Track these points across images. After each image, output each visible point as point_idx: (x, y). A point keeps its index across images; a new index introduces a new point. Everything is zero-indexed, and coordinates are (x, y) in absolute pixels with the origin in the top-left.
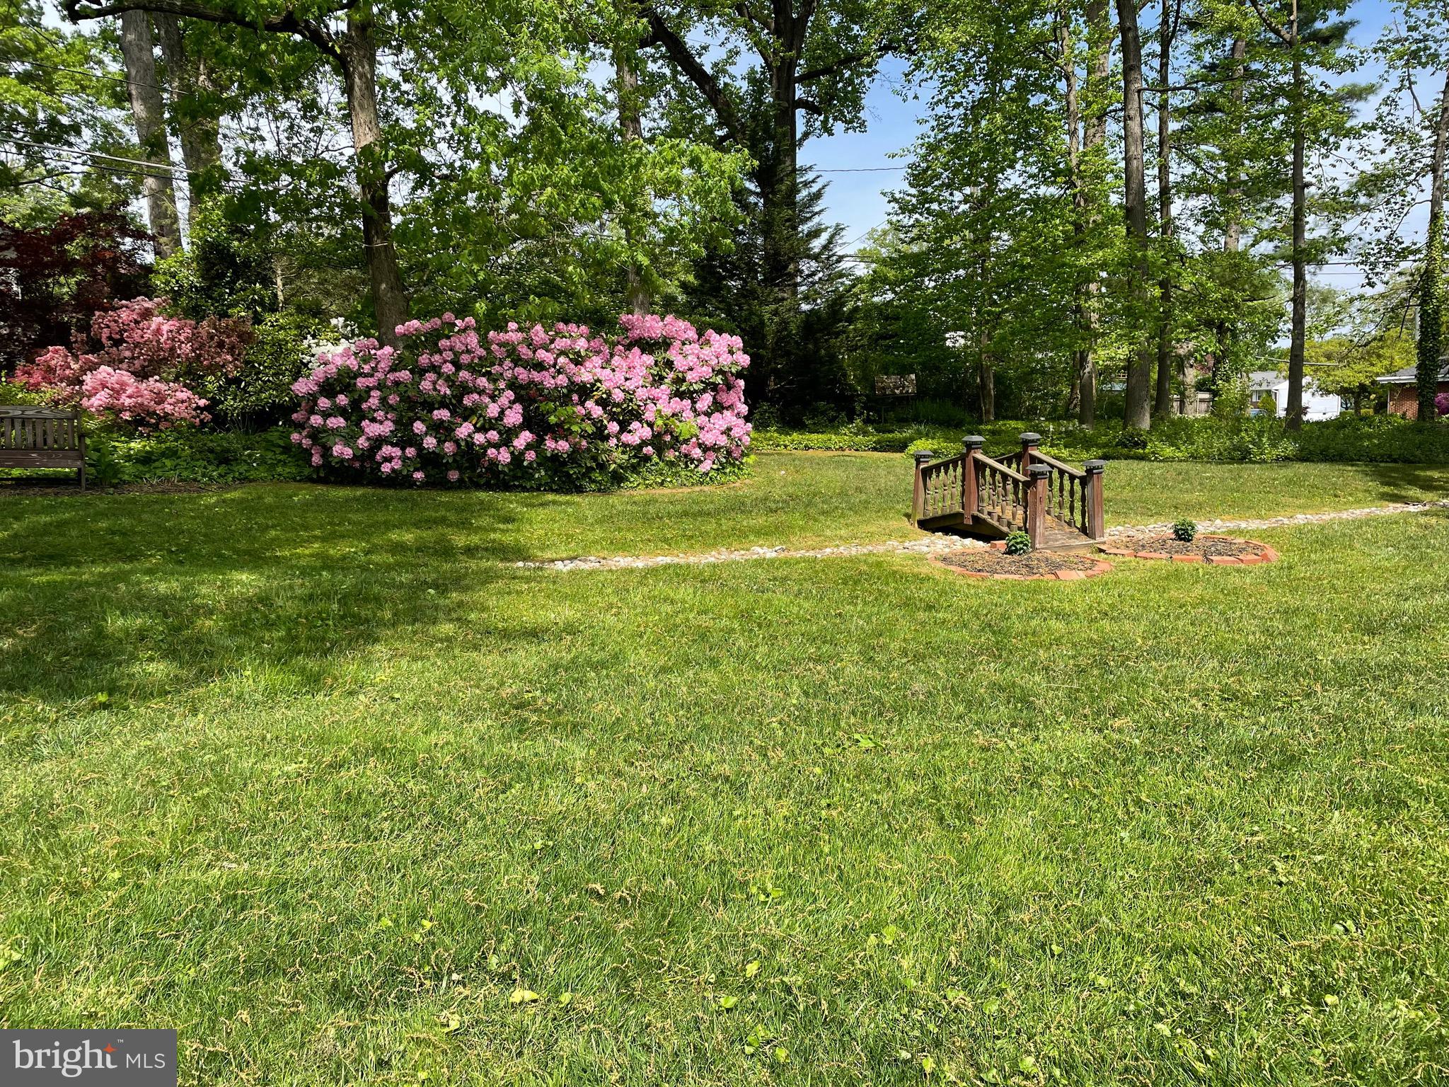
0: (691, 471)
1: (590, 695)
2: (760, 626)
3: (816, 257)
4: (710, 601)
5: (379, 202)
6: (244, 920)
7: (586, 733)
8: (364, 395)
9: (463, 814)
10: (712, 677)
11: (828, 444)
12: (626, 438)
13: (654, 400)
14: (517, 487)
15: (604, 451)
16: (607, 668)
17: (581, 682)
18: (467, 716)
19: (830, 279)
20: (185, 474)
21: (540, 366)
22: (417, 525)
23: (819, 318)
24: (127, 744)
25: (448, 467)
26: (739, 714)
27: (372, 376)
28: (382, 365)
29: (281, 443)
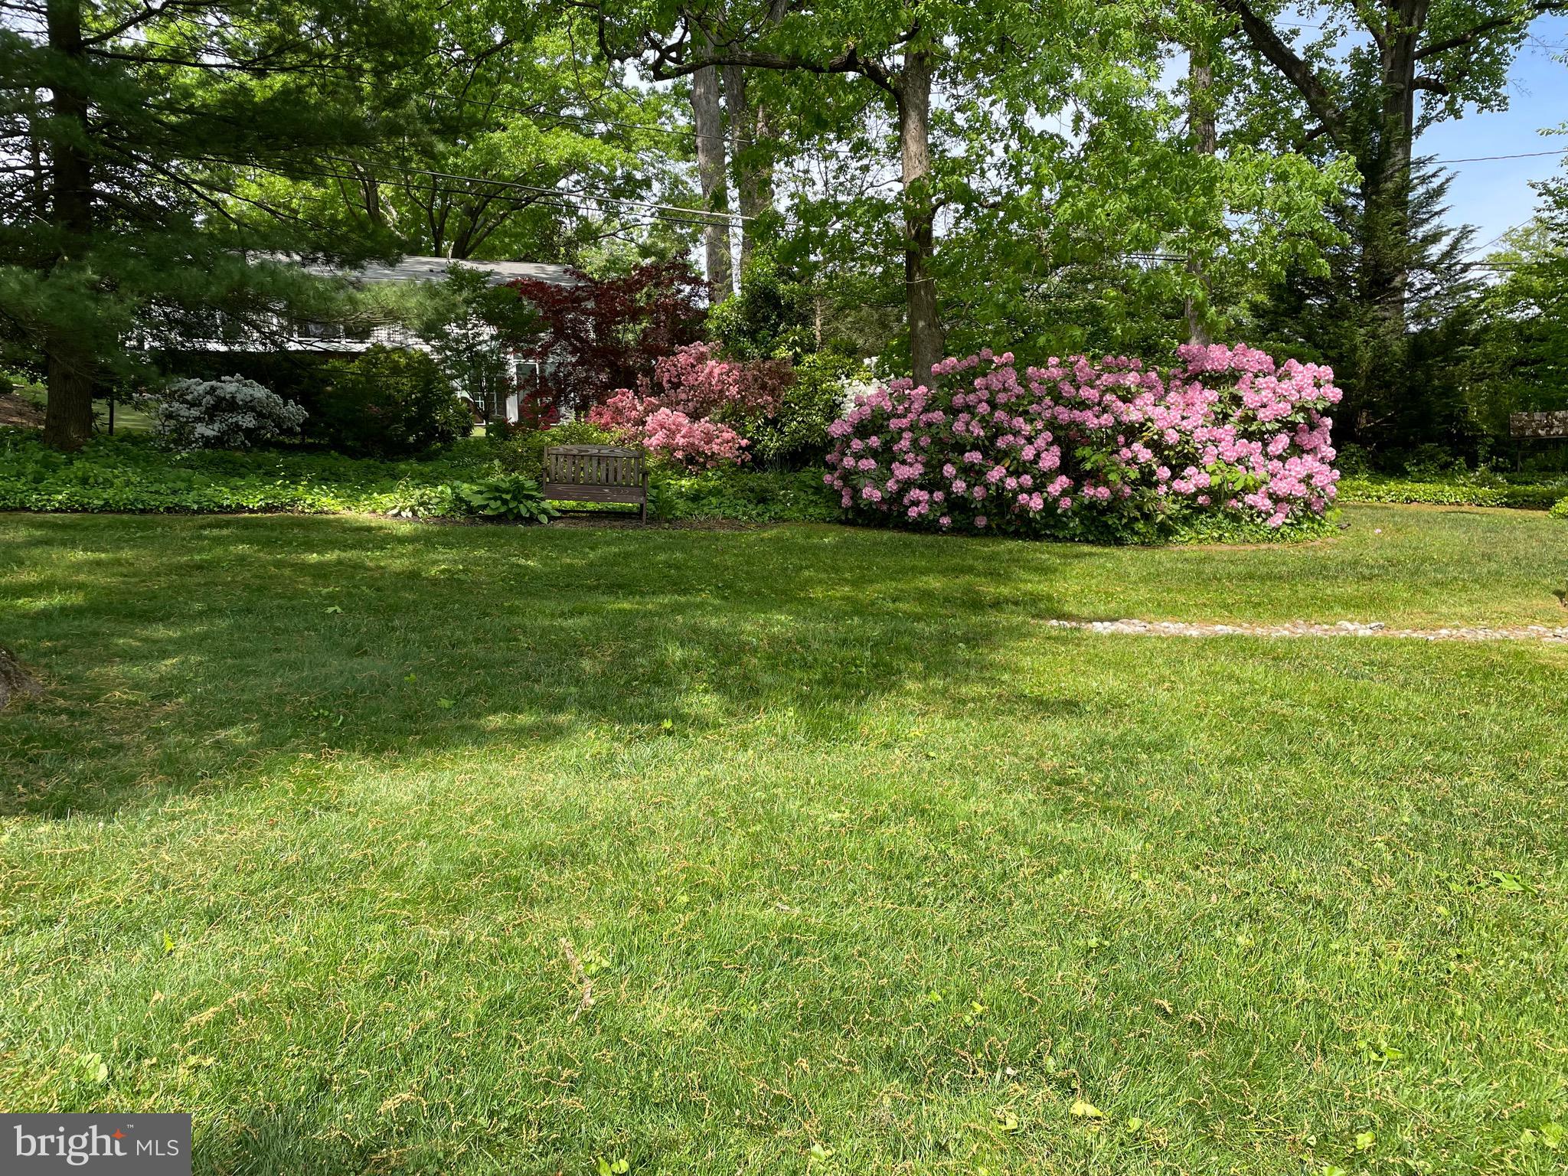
0: (1257, 525)
1: (1142, 779)
2: (1354, 720)
3: (1432, 268)
4: (1286, 683)
5: (924, 237)
6: (800, 965)
7: (1143, 824)
8: (896, 436)
9: (1008, 893)
10: (1291, 774)
11: (1439, 496)
12: (1177, 485)
13: (1216, 442)
14: (1048, 536)
15: (1151, 500)
16: (1160, 751)
17: (1131, 763)
18: (1007, 784)
19: (1452, 293)
20: (728, 512)
21: (1083, 405)
22: (944, 572)
23: (1433, 341)
24: (689, 771)
25: (975, 512)
26: (1332, 825)
27: (905, 416)
28: (916, 406)
29: (813, 483)
